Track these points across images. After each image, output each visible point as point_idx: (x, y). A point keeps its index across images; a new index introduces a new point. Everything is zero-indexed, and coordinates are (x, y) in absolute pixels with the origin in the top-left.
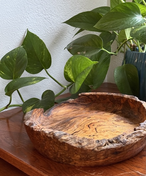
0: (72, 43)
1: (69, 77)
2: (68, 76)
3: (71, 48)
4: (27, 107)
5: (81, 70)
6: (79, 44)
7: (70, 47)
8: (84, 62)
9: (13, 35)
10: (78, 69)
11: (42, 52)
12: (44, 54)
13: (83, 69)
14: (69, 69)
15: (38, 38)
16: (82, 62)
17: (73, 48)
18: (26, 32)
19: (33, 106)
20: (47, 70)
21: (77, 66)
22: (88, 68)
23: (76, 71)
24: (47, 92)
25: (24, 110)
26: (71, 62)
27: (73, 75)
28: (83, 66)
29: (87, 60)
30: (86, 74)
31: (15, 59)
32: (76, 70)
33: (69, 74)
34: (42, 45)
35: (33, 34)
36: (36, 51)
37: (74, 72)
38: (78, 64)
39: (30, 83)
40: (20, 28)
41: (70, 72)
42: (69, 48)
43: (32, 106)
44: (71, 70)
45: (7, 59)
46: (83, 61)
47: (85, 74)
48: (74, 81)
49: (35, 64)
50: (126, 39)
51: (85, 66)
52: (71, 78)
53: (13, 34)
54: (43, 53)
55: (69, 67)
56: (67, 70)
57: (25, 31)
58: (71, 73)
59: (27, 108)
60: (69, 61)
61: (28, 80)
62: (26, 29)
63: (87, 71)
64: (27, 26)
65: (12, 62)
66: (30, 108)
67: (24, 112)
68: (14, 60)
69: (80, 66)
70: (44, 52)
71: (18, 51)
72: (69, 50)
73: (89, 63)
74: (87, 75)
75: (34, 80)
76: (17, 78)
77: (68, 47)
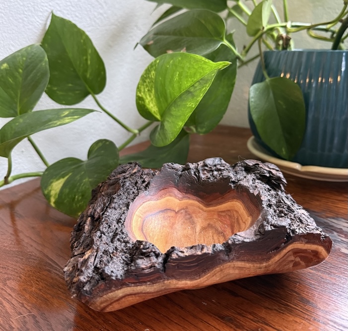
0: (153, 33)
1: (147, 109)
2: (144, 106)
3: (152, 42)
4: (51, 180)
5: (180, 88)
6: (168, 34)
7: (148, 40)
8: (189, 68)
9: (20, 21)
10: (173, 87)
11: (85, 58)
12: (89, 62)
13: (186, 84)
14: (148, 90)
15: (75, 26)
16: (183, 68)
17: (156, 43)
18: (48, 17)
19: (66, 178)
20: (97, 96)
21: (171, 81)
22: (203, 81)
23: (166, 93)
24: (100, 144)
25: (46, 187)
26: (153, 72)
27: (159, 103)
28: (187, 77)
29: (197, 61)
30: (198, 96)
31: (21, 71)
32: (168, 91)
33: (147, 101)
34: (84, 41)
35: (63, 20)
36: (70, 55)
37: (162, 96)
38: (173, 76)
39: (55, 122)
40: (36, 7)
41: (150, 96)
42: (145, 44)
43: (63, 177)
44: (153, 91)
45: (2, 70)
46: (188, 64)
47: (193, 96)
48: (158, 117)
49: (70, 85)
50: (263, 28)
51: (191, 77)
52: (152, 112)
53: (20, 18)
54: (87, 60)
55: (147, 86)
56: (144, 92)
57: (46, 14)
58: (152, 99)
59: (52, 182)
60: (148, 71)
61: (50, 116)
62: (50, 11)
63: (201, 89)
64: (50, 4)
65: (14, 78)
66: (59, 183)
67: (46, 192)
68: (19, 72)
69: (180, 79)
70: (89, 57)
71: (28, 53)
72: (146, 47)
73: (203, 69)
74: (200, 99)
75: (67, 116)
76: (26, 112)
77: (143, 42)
